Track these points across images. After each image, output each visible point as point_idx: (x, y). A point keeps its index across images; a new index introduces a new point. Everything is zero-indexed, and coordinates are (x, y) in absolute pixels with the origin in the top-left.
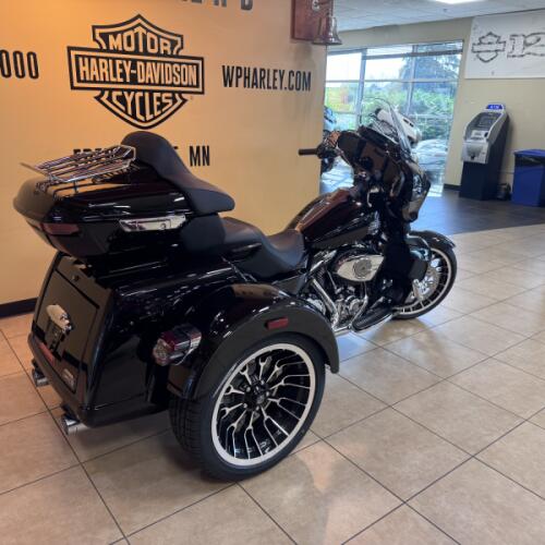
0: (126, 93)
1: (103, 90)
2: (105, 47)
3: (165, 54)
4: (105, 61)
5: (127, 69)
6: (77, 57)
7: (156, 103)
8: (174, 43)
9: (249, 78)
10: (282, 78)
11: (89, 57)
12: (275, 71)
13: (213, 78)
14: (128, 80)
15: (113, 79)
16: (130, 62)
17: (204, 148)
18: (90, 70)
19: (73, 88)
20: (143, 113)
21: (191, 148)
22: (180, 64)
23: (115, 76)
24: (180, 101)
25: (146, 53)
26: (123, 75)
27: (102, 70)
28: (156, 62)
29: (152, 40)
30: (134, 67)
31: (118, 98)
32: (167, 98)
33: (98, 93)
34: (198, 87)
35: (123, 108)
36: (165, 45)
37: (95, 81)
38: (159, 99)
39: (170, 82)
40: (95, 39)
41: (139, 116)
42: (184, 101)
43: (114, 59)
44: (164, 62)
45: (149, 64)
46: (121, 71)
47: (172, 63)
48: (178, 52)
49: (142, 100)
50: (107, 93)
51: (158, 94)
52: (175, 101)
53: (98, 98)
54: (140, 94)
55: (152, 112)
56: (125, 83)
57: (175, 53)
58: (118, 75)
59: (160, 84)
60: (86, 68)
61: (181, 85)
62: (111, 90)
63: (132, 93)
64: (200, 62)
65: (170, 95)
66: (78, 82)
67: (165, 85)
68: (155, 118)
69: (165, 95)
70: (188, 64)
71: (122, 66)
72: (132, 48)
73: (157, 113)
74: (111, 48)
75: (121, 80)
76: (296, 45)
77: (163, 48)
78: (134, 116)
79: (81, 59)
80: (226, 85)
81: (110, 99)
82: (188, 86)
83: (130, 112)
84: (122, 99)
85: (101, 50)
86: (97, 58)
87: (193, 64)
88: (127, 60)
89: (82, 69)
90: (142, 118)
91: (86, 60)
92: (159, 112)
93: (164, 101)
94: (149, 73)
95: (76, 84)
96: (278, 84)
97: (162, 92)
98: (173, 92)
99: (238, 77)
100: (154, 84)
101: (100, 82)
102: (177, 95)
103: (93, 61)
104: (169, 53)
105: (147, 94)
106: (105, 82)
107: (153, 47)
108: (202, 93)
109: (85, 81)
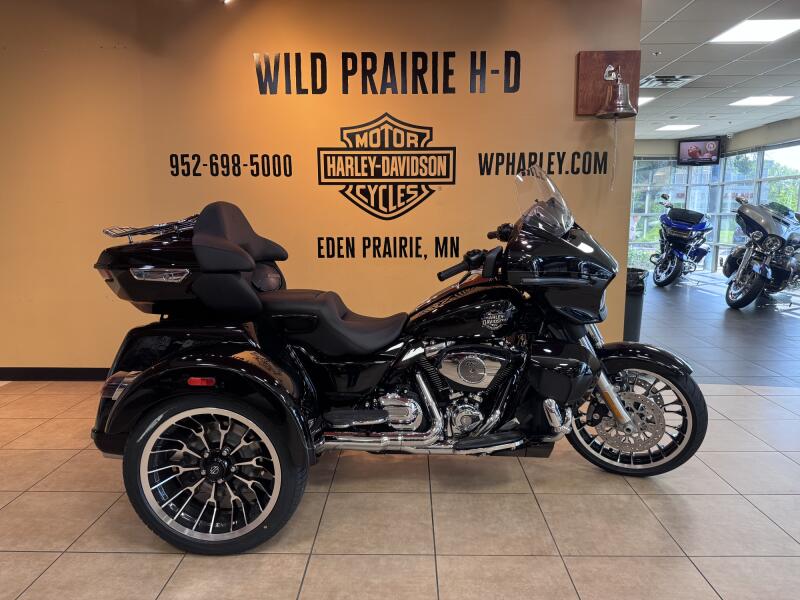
0: (369, 187)
1: (347, 184)
2: (351, 146)
3: (412, 147)
4: (351, 158)
5: (372, 164)
6: (326, 156)
7: (400, 195)
8: (421, 136)
9: (513, 164)
10: (561, 162)
11: (337, 156)
12: (551, 154)
13: (467, 166)
14: (372, 174)
15: (357, 174)
16: (375, 158)
17: (452, 239)
18: (337, 167)
19: (320, 183)
20: (386, 204)
21: (437, 239)
22: (428, 156)
23: (360, 171)
24: (426, 192)
25: (392, 148)
26: (368, 170)
27: (347, 166)
28: (402, 156)
29: (399, 135)
30: (379, 161)
31: (362, 191)
32: (411, 190)
33: (343, 187)
34: (449, 177)
35: (366, 200)
36: (412, 138)
37: (340, 177)
38: (403, 191)
39: (416, 174)
40: (342, 140)
41: (381, 207)
42: (432, 192)
43: (359, 156)
44: (410, 155)
45: (394, 158)
46: (366, 166)
47: (419, 156)
48: (425, 144)
49: (386, 192)
50: (351, 187)
51: (403, 187)
52: (420, 192)
53: (343, 192)
54: (385, 187)
55: (395, 203)
56: (369, 177)
57: (422, 145)
58: (363, 170)
59: (405, 177)
60: (333, 166)
61: (428, 176)
62: (355, 184)
63: (376, 186)
64: (451, 152)
65: (416, 187)
66: (325, 177)
67: (411, 177)
68: (398, 209)
69: (409, 187)
70: (436, 155)
71: (367, 162)
72: (378, 145)
73: (400, 204)
74: (357, 146)
75: (366, 175)
76: (583, 123)
77: (409, 142)
78: (376, 207)
79: (329, 158)
80: (482, 173)
81: (354, 192)
82: (436, 177)
83: (373, 204)
84: (365, 192)
85: (348, 149)
86: (344, 156)
87: (442, 155)
88: (372, 156)
89: (329, 166)
90: (385, 210)
91: (334, 158)
92: (403, 203)
93: (409, 192)
94: (393, 166)
95: (323, 180)
96: (555, 168)
97: (407, 184)
98: (419, 184)
99: (498, 164)
100: (400, 177)
101: (345, 177)
102: (423, 187)
103: (340, 159)
104: (416, 145)
105: (391, 187)
106: (350, 177)
107: (399, 141)
108: (453, 183)
109: (332, 177)
